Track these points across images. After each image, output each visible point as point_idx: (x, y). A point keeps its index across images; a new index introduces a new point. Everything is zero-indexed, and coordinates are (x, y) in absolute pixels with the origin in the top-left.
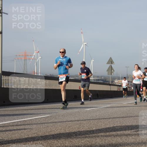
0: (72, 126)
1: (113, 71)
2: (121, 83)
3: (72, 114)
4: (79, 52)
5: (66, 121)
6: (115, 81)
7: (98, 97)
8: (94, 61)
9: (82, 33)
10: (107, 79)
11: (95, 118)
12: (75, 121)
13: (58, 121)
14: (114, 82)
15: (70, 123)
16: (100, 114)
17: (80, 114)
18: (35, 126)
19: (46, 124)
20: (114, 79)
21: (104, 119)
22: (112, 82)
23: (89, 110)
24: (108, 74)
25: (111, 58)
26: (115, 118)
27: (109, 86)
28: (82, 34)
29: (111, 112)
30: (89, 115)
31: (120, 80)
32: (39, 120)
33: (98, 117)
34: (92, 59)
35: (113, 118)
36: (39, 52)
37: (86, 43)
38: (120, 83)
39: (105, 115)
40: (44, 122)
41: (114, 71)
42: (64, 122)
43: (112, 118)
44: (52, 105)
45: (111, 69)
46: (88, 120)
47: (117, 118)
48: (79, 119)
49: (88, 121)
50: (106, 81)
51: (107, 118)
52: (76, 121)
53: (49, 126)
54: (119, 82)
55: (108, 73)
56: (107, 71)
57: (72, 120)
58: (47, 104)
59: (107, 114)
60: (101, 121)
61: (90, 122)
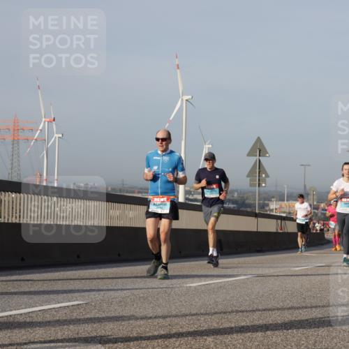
1: (264, 176)
2: (287, 211)
3: (147, 297)
4: (169, 122)
5: (130, 318)
6: (270, 203)
8: (210, 146)
9: (178, 68)
10: (247, 199)
11: (213, 311)
12: (155, 318)
14: (267, 208)
15: (142, 322)
16: (228, 298)
17: (171, 299)
20: (268, 198)
21: (237, 312)
22: (263, 206)
23: (195, 287)
24: (251, 185)
25: (259, 140)
26: (269, 310)
27: (252, 220)
28: (178, 71)
29: (259, 293)
30: (197, 300)
31: (283, 200)
32: (53, 316)
33: (220, 308)
34: (205, 143)
35: (264, 310)
36: (54, 120)
37: (189, 97)
38: (283, 210)
39: (240, 300)
41: (267, 176)
43: (259, 310)
45: (258, 171)
46: (194, 315)
47: (274, 310)
48: (166, 313)
49: (193, 317)
50: (244, 204)
51: (247, 311)
52: (160, 317)
54: (281, 207)
55: (251, 180)
56: (247, 176)
57: (149, 316)
59: (248, 299)
60: (229, 317)
61: (198, 320)
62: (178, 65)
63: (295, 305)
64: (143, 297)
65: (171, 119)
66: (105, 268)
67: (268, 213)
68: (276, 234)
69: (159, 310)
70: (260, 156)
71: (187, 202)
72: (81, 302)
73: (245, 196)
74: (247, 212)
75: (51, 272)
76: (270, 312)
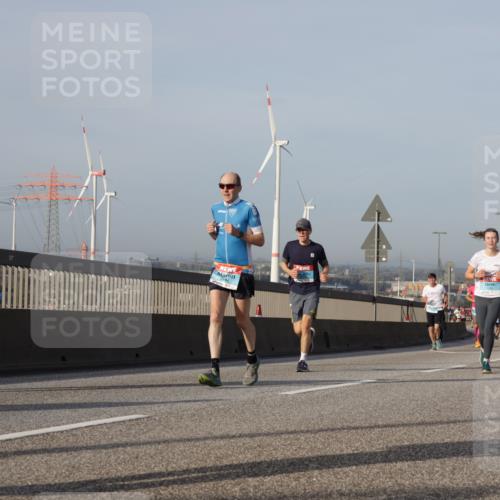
0: (231, 456)
1: (384, 247)
2: (416, 294)
3: (229, 409)
4: (258, 175)
5: (205, 438)
6: (393, 284)
7: (328, 346)
8: (312, 207)
9: (269, 103)
10: (362, 278)
11: (317, 428)
12: (240, 436)
13: (174, 437)
14: (389, 291)
15: (222, 442)
16: (337, 410)
17: (261, 411)
18: (88, 455)
19: (129, 448)
20: (392, 277)
21: (349, 428)
22: (383, 288)
23: (293, 396)
24: (368, 259)
25: (377, 199)
26: (392, 426)
27: (369, 306)
28: (269, 108)
29: (378, 403)
30: (295, 413)
32: (105, 434)
33: (326, 423)
34: (306, 203)
35: (385, 426)
36: (104, 174)
37: (284, 142)
38: (411, 293)
39: (353, 413)
40: (125, 440)
41: (389, 247)
42: (198, 439)
43: (379, 427)
44: (153, 374)
45: (377, 241)
46: (292, 433)
47: (398, 426)
48: (254, 431)
49: (292, 436)
50: (358, 285)
51: (362, 428)
52: (246, 435)
53: (141, 455)
54: (407, 288)
55: (366, 252)
57: (231, 434)
58: (133, 373)
59: (363, 411)
60: (339, 436)
61: (298, 439)
62: (269, 100)
63: (427, 420)
64: (223, 409)
65: (260, 171)
66: (172, 370)
67: (390, 296)
68: (401, 325)
69: (245, 426)
70: (379, 220)
71: (282, 282)
72: (141, 416)
73: (360, 274)
74: (362, 295)
75: (102, 375)
76: (394, 429)
